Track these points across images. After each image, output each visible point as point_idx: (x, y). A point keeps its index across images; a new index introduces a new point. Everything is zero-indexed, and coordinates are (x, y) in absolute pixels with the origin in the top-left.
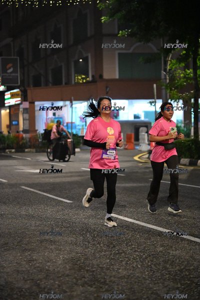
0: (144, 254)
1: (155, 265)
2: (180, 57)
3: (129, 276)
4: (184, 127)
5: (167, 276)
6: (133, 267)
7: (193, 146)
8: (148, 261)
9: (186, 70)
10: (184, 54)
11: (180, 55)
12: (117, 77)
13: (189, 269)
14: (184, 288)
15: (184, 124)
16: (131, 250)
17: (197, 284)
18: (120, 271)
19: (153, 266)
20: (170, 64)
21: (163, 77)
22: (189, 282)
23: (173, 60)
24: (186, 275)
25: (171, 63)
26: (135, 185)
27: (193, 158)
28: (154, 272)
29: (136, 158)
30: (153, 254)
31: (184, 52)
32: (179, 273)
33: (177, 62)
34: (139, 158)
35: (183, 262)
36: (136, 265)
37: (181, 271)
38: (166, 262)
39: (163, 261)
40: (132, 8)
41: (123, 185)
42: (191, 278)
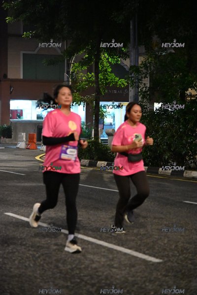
0: (37, 253)
1: (47, 264)
2: (83, 61)
3: (20, 275)
4: (86, 129)
5: (58, 275)
6: (25, 266)
7: (93, 148)
8: (41, 260)
9: (88, 73)
10: (86, 58)
11: (83, 59)
12: (22, 77)
13: (80, 268)
14: (73, 287)
15: (86, 125)
16: (25, 249)
17: (86, 282)
18: (12, 270)
19: (45, 265)
20: (72, 67)
21: (66, 79)
22: (79, 281)
23: (76, 63)
24: (77, 273)
25: (74, 65)
26: (34, 184)
27: (93, 159)
28: (46, 270)
29: (38, 158)
30: (46, 253)
31: (87, 56)
32: (69, 271)
33: (79, 65)
34: (40, 158)
35: (75, 260)
36: (29, 264)
37: (72, 269)
38: (58, 261)
39: (55, 260)
40: (37, 10)
41: (23, 184)
42: (81, 276)
